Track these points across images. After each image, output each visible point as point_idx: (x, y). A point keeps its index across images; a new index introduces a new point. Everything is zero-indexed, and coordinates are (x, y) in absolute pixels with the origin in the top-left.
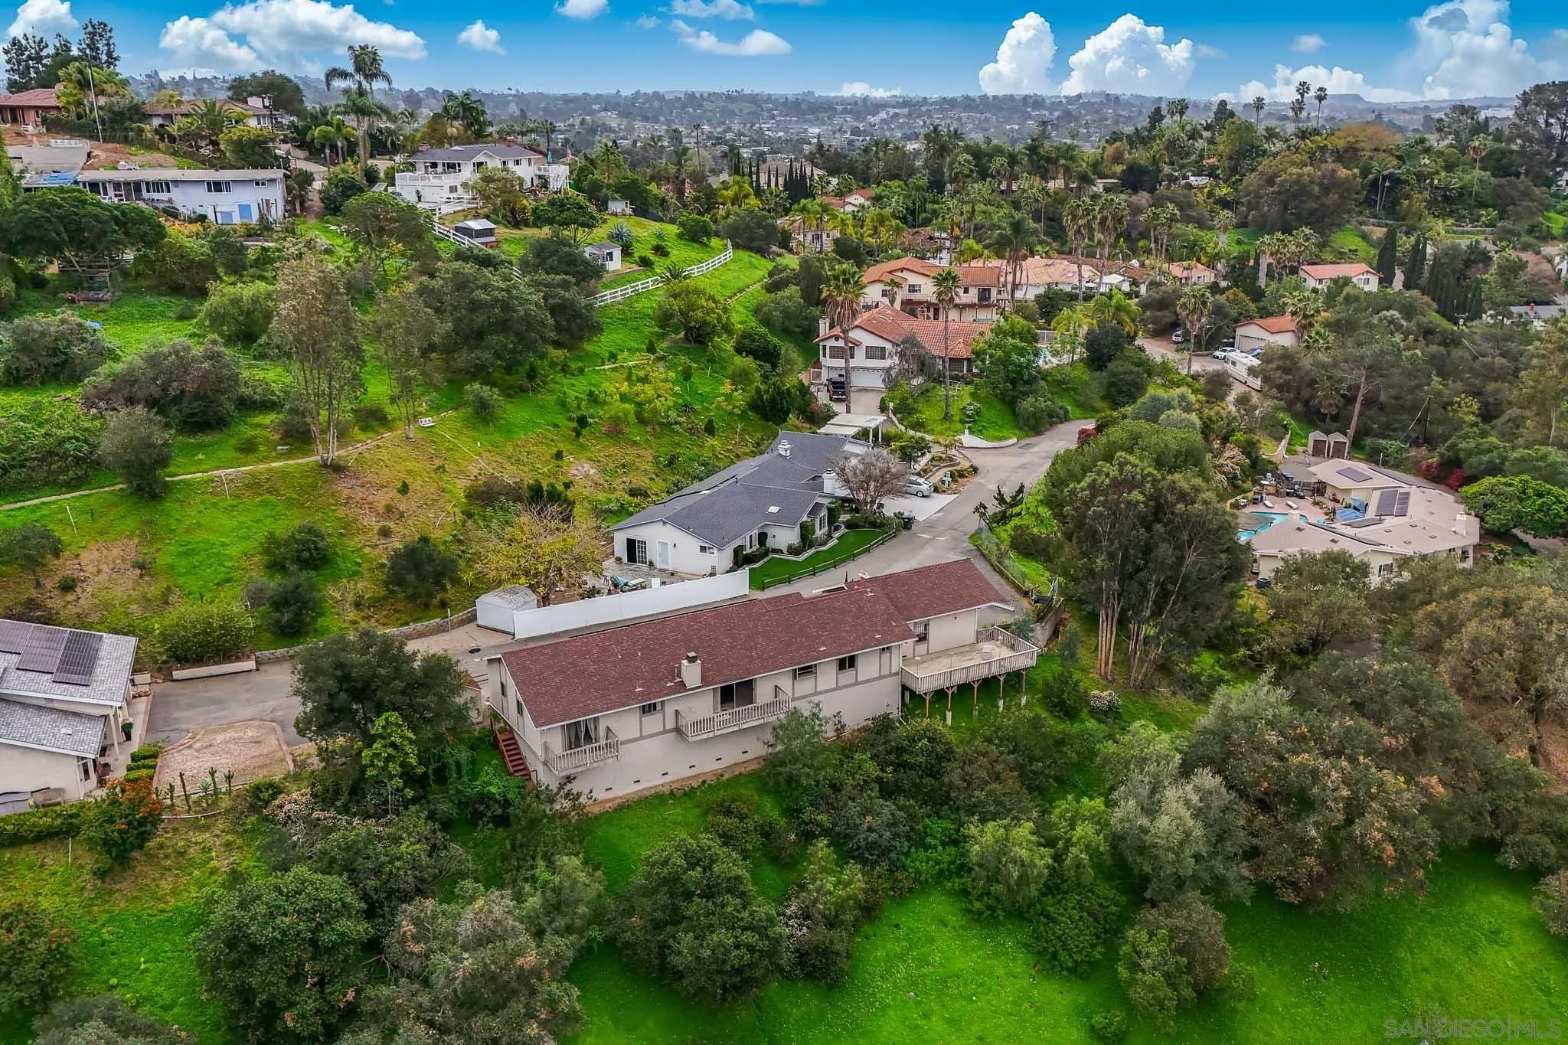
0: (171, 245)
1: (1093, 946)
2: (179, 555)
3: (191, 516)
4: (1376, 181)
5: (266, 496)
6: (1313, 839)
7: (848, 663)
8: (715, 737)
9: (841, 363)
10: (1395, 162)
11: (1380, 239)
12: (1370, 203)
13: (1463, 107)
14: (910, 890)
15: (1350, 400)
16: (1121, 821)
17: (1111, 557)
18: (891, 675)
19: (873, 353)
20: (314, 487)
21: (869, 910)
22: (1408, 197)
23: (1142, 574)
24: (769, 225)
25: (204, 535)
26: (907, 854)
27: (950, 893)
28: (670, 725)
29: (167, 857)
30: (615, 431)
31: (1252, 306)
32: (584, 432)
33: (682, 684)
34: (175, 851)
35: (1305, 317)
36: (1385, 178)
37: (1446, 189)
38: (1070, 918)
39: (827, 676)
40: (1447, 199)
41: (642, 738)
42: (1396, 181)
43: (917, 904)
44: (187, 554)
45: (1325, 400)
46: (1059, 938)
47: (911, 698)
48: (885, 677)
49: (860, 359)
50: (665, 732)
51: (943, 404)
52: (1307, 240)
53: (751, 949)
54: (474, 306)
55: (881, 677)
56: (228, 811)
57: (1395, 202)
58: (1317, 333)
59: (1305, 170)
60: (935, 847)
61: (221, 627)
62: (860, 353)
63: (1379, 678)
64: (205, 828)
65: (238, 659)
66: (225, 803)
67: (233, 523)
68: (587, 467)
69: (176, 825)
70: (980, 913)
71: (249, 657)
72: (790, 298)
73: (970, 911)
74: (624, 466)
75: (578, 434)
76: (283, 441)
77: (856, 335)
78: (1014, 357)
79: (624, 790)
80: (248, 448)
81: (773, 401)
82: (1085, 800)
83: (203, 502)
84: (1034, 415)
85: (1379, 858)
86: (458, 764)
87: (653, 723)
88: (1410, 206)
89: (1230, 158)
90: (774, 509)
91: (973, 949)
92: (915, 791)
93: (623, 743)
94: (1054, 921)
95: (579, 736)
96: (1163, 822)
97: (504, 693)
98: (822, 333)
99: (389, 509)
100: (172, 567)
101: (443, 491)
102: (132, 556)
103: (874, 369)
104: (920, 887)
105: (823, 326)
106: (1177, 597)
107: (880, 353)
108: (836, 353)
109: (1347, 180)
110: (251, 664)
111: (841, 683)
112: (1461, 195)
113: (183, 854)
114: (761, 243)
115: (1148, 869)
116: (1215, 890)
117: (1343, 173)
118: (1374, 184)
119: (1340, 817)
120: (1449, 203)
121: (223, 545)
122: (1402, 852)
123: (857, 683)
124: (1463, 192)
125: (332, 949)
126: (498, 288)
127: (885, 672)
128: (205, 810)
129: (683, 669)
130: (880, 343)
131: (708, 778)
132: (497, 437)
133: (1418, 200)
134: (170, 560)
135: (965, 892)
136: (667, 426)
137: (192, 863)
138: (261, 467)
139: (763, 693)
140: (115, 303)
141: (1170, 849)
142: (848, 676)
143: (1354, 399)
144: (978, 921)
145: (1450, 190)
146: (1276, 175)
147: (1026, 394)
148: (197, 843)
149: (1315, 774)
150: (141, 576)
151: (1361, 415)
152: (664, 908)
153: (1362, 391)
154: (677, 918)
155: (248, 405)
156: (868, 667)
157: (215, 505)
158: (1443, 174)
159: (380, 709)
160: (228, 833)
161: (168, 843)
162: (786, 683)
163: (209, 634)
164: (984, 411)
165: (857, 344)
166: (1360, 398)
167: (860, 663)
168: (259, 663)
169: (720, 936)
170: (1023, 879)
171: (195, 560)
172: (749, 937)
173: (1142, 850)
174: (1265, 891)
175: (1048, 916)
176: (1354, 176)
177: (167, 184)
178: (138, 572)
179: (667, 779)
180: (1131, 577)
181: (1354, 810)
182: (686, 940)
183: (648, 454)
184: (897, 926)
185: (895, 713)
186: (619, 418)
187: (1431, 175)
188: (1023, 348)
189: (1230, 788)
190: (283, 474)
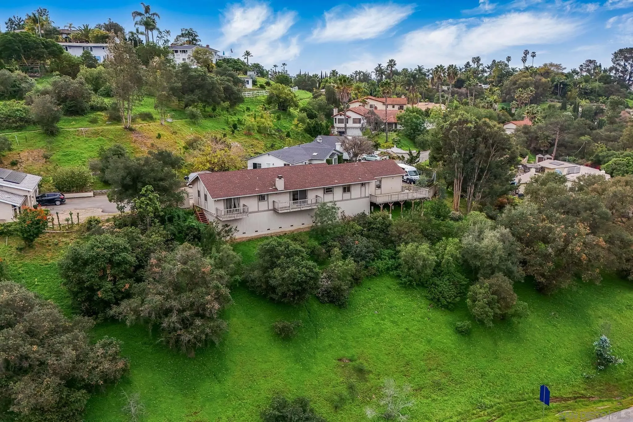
0: (66, 56)
1: (456, 297)
2: (63, 155)
3: (68, 142)
4: (557, 84)
5: (101, 137)
6: (550, 254)
7: (347, 189)
8: (290, 212)
9: (343, 125)
10: (565, 77)
11: (559, 107)
12: (554, 93)
13: (590, 60)
14: (375, 275)
15: (552, 145)
16: (466, 244)
17: (459, 152)
18: (365, 197)
19: (355, 121)
20: (121, 135)
21: (356, 281)
22: (570, 91)
23: (472, 160)
24: (313, 80)
25: (73, 149)
26: (373, 260)
27: (392, 277)
28: (271, 207)
29: (50, 245)
30: (248, 134)
31: (510, 118)
32: (236, 131)
33: (276, 189)
34: (53, 243)
35: (533, 114)
36: (561, 83)
37: (585, 89)
38: (445, 284)
39: (338, 194)
40: (586, 93)
41: (258, 211)
42: (565, 85)
43: (377, 281)
44: (65, 155)
45: (543, 144)
46: (440, 293)
47: (374, 206)
48: (363, 198)
49: (350, 124)
50: (269, 210)
51: (385, 138)
52: (532, 92)
53: (305, 275)
54: (191, 77)
55: (361, 198)
56: (77, 231)
57: (565, 93)
58: (538, 119)
59: (528, 78)
60: (385, 259)
61: (78, 175)
62: (350, 121)
63: (575, 200)
64: (65, 237)
65: (86, 192)
66: (76, 228)
67: (86, 146)
68: (236, 143)
69: (54, 235)
70: (405, 283)
71: (90, 192)
72: (322, 100)
73: (401, 283)
74: (252, 145)
75: (233, 132)
76: (109, 120)
77: (349, 113)
78: (414, 120)
79: (251, 234)
80: (94, 121)
81: (314, 127)
82: (450, 239)
83: (73, 138)
84: (423, 142)
85: (580, 260)
86: (179, 216)
87: (263, 205)
88: (571, 94)
89: (498, 77)
90: (315, 154)
91: (402, 297)
92: (377, 237)
93: (250, 213)
94: (438, 286)
95: (231, 204)
96: (486, 242)
97: (199, 195)
98: (335, 114)
99: (152, 145)
100: (59, 160)
101: (176, 143)
102: (41, 154)
103: (356, 128)
104: (379, 274)
105: (335, 111)
106: (487, 172)
107: (359, 121)
108: (341, 121)
109: (545, 82)
110: (91, 194)
111: (344, 199)
112: (592, 92)
113: (57, 244)
114: (310, 87)
115: (478, 264)
116: (509, 273)
117: (544, 80)
118: (556, 86)
119: (562, 243)
120: (586, 94)
121: (82, 153)
122: (589, 259)
123: (351, 199)
124: (592, 91)
125: (119, 264)
126: (200, 71)
127: (363, 195)
128: (67, 230)
129: (277, 182)
130: (359, 117)
131: (287, 233)
132: (199, 129)
133: (575, 92)
134: (58, 157)
135: (399, 276)
136: (270, 135)
137: (61, 248)
138: (100, 128)
139: (311, 197)
140: (40, 77)
141: (488, 253)
142: (347, 195)
143: (554, 145)
144: (405, 287)
145: (587, 90)
146: (517, 81)
147: (419, 135)
148: (63, 242)
149: (550, 229)
150: (46, 162)
151: (557, 150)
152: (268, 261)
153: (557, 141)
154: (273, 265)
155: (94, 109)
156: (356, 192)
157: (79, 139)
158: (584, 84)
159: (144, 184)
160: (77, 239)
161: (50, 241)
162: (320, 193)
163: (73, 178)
164: (401, 141)
165: (349, 117)
166: (556, 144)
167: (353, 189)
168: (95, 195)
169: (293, 269)
170: (424, 266)
171: (69, 158)
172: (304, 270)
173: (476, 256)
174: (529, 279)
175: (435, 285)
176: (549, 81)
177: (66, 48)
178: (45, 160)
179: (269, 232)
180: (468, 161)
181: (567, 242)
182: (277, 271)
183: (263, 143)
184: (369, 289)
185: (367, 213)
186: (250, 127)
187: (580, 83)
188: (418, 117)
189: (513, 235)
190: (108, 131)
